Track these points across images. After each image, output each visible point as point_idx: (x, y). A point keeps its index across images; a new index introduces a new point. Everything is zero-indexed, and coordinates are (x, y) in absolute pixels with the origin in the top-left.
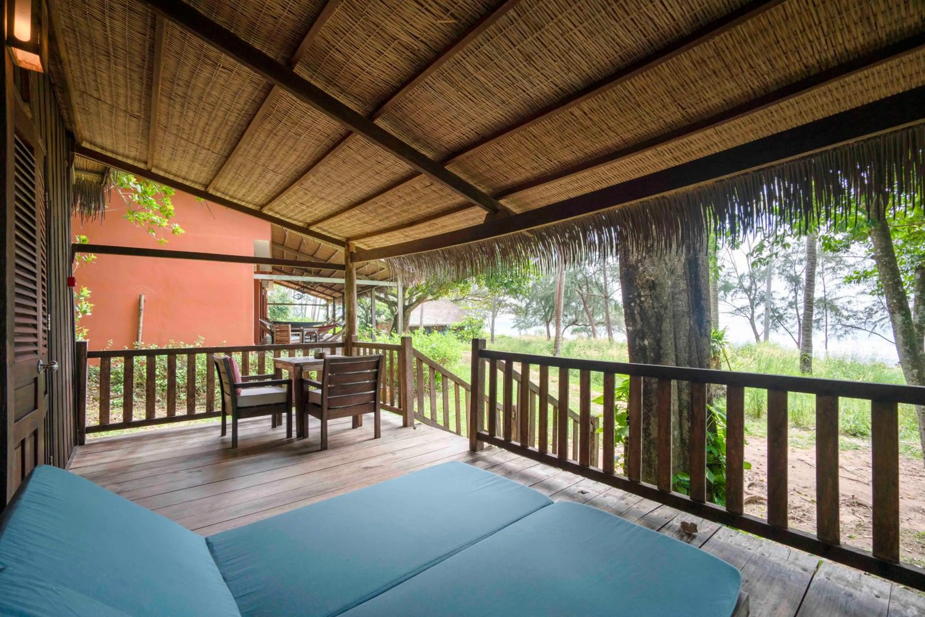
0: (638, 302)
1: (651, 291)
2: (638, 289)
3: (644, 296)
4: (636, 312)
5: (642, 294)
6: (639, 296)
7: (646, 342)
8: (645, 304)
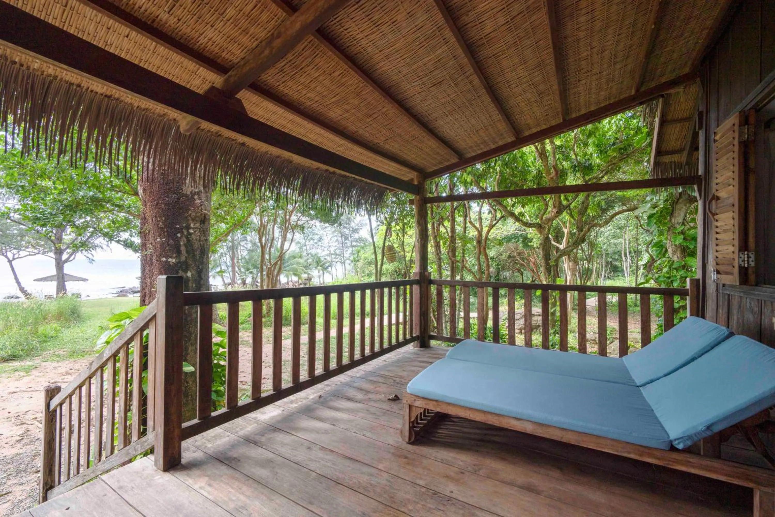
0: (185, 233)
1: (201, 224)
2: (188, 220)
3: (193, 228)
4: (182, 243)
5: (192, 226)
6: (188, 228)
7: (189, 274)
8: (193, 236)
